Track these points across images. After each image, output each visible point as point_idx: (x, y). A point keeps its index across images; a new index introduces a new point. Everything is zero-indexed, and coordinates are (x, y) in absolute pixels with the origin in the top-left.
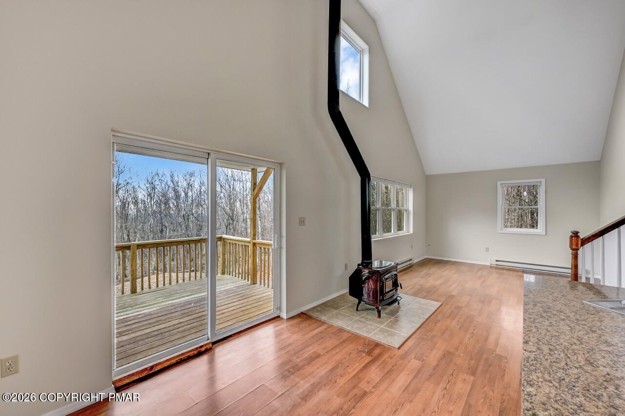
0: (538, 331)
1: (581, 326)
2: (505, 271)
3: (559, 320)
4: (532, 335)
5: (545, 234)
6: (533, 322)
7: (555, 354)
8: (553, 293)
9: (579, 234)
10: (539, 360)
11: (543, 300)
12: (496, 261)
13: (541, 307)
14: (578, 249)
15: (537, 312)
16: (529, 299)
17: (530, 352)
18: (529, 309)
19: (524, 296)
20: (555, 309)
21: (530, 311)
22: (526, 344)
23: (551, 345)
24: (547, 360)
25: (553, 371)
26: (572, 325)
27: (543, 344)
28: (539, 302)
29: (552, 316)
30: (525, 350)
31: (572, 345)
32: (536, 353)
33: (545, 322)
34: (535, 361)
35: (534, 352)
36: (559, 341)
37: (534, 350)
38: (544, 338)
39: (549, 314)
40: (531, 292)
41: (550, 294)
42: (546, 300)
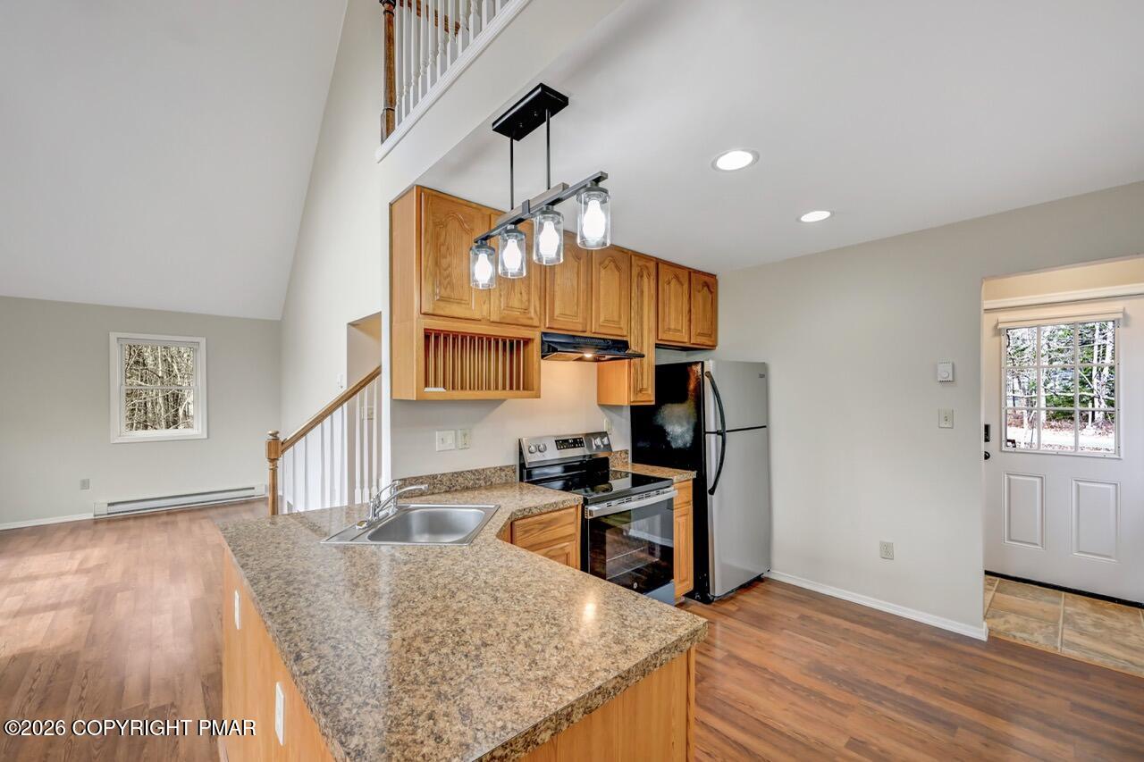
0: (300, 625)
1: (341, 584)
2: (131, 523)
3: (312, 588)
4: (297, 639)
5: (205, 436)
6: (285, 612)
7: (342, 650)
8: (279, 543)
9: (278, 435)
10: (332, 677)
11: (273, 564)
12: (109, 505)
13: (279, 577)
14: (277, 459)
15: (279, 590)
16: (252, 569)
17: (314, 671)
18: (263, 591)
19: (242, 567)
20: (299, 572)
21: (268, 592)
22: (299, 662)
23: (329, 638)
24: (340, 669)
25: (358, 682)
26: (331, 589)
27: (320, 643)
28: (271, 570)
29: (301, 586)
30: (305, 674)
31: (349, 621)
32: (322, 667)
33: (299, 602)
34: (328, 683)
35: (318, 667)
36: (334, 625)
37: (316, 664)
38: (314, 633)
39: (296, 585)
40: (248, 556)
41: (276, 548)
42: (277, 561)
